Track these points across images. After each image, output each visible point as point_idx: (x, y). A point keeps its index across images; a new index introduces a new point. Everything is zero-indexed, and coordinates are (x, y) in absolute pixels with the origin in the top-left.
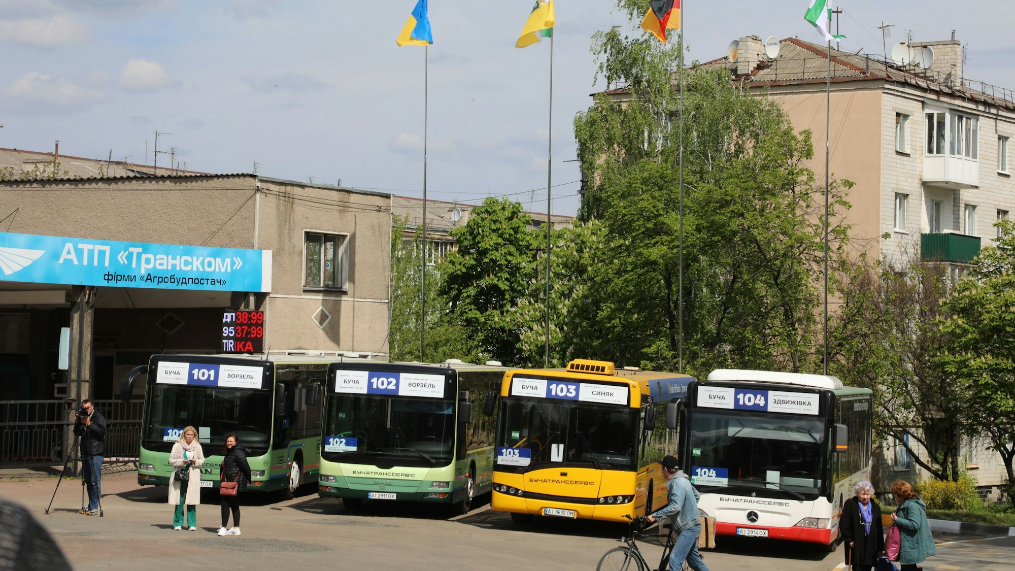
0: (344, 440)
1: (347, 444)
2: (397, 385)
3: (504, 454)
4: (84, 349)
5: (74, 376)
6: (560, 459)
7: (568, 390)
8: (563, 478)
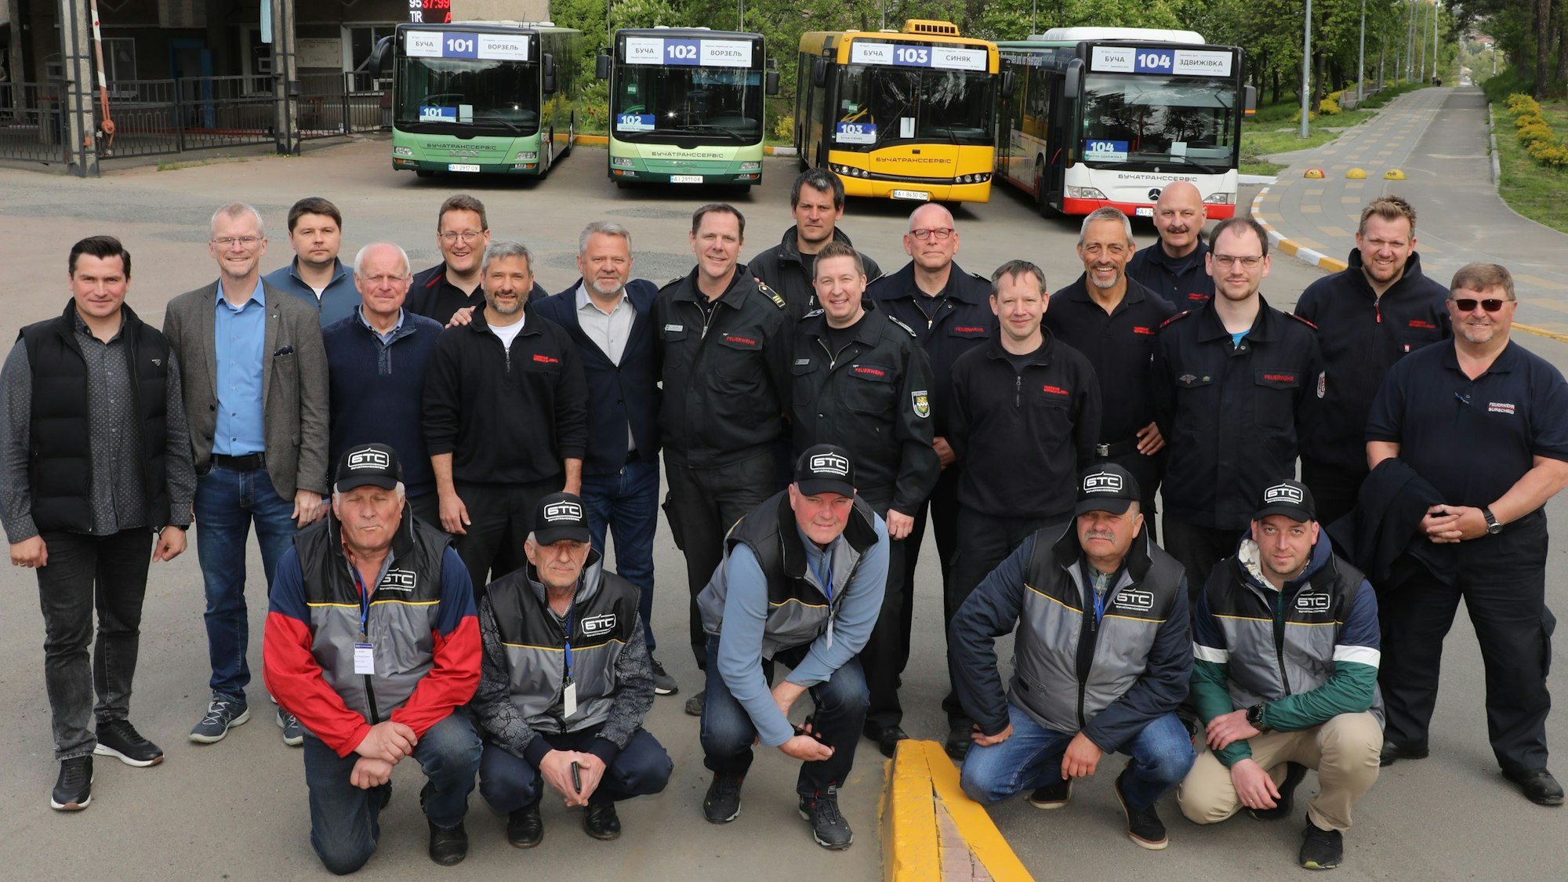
0: (639, 118)
1: (643, 122)
2: (698, 53)
3: (845, 131)
4: (287, 21)
5: (279, 49)
6: (911, 135)
7: (919, 56)
8: (916, 156)
